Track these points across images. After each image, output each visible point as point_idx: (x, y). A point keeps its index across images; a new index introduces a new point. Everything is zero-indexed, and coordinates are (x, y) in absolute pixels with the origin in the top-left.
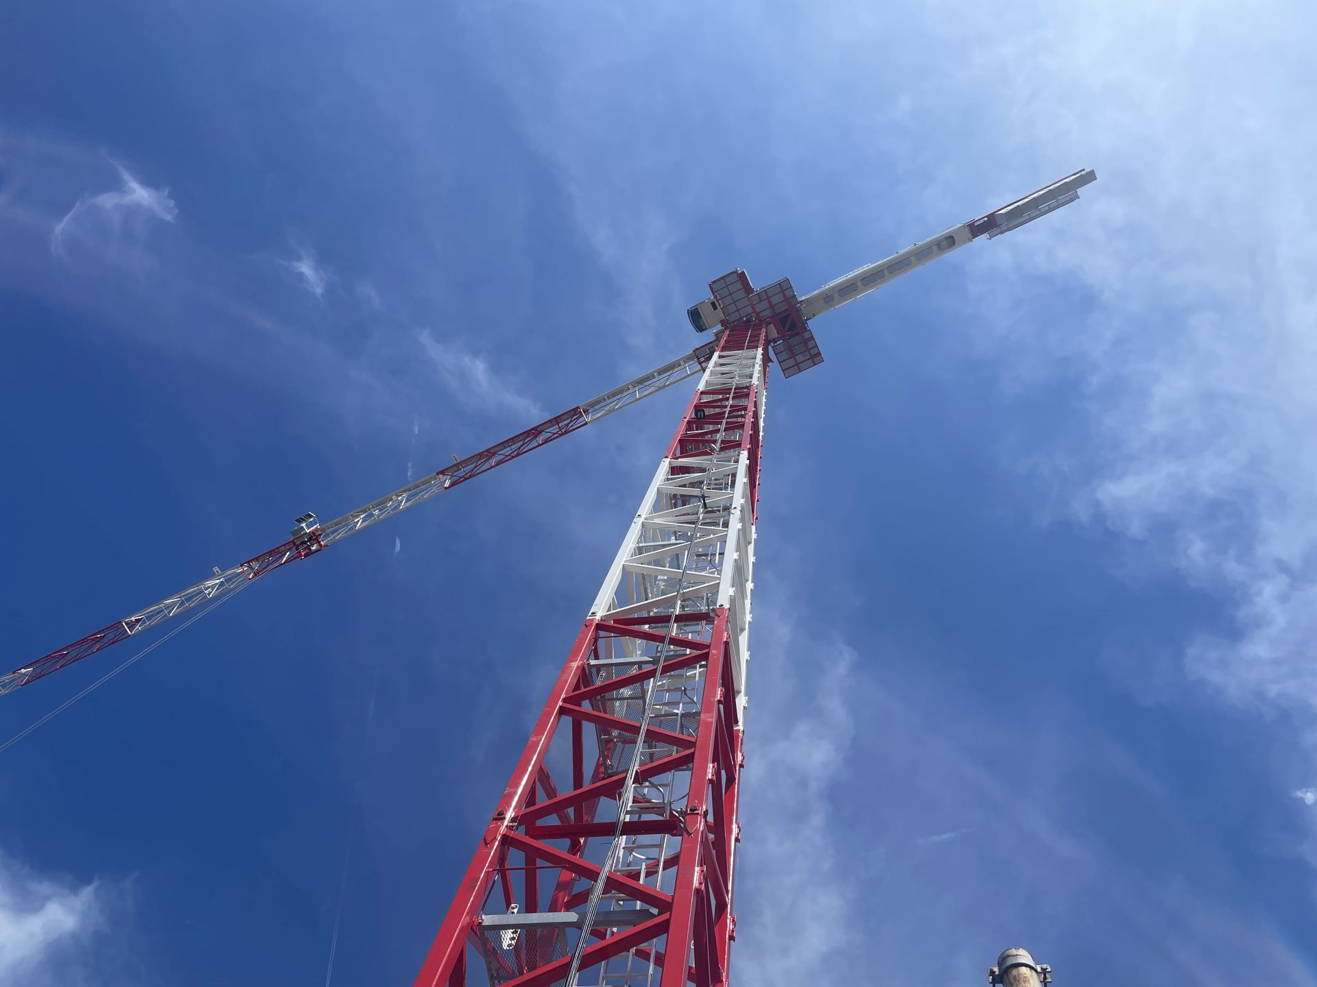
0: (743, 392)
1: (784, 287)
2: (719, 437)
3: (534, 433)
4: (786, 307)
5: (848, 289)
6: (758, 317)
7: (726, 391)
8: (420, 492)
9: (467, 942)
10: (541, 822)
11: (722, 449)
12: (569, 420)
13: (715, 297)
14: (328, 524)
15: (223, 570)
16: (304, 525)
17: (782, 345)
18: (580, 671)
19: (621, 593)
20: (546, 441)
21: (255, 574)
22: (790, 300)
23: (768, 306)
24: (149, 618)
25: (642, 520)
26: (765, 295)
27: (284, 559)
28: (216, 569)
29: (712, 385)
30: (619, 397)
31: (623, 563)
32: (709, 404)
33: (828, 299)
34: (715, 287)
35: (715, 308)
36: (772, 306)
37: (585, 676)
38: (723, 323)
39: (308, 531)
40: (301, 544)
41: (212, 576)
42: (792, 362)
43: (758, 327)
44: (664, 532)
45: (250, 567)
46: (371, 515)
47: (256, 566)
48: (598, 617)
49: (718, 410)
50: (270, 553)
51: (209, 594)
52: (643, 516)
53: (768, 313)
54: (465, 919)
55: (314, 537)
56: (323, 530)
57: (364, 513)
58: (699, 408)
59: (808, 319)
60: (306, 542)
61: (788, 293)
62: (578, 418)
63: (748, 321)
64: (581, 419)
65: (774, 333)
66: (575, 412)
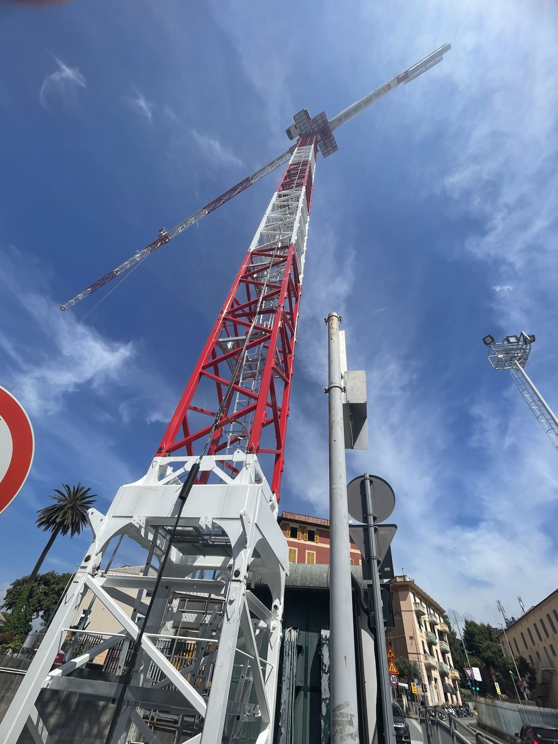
0: (305, 163)
1: (322, 116)
2: (295, 182)
3: (234, 190)
4: (323, 126)
5: (347, 115)
6: (313, 131)
7: (299, 163)
8: (198, 216)
9: (216, 346)
10: (236, 313)
11: (296, 187)
12: (246, 183)
13: (296, 123)
14: (170, 231)
15: (140, 251)
16: (162, 232)
17: (322, 144)
18: (246, 269)
19: (260, 242)
20: (239, 193)
21: (150, 251)
22: (325, 122)
23: (316, 125)
24: (121, 269)
25: (267, 215)
26: (315, 120)
27: (159, 245)
28: (137, 251)
29: (295, 161)
30: (263, 172)
31: (260, 231)
32: (293, 169)
33: (340, 120)
34: (296, 118)
35: (296, 128)
36: (318, 125)
37: (248, 269)
38: (300, 135)
39: (164, 234)
40: (163, 239)
41: (137, 253)
42: (326, 151)
43: (312, 136)
44: (276, 219)
45: (148, 249)
46: (183, 227)
47: (150, 248)
48: (251, 251)
49: (295, 172)
50: (153, 244)
51: (138, 259)
52: (267, 214)
53: (317, 129)
54: (213, 340)
55: (166, 237)
56: (168, 234)
57: (181, 226)
58: (288, 171)
59: (332, 131)
60: (164, 239)
61: (324, 118)
62: (249, 182)
63: (310, 133)
64: (250, 182)
65: (319, 138)
66: (248, 180)
